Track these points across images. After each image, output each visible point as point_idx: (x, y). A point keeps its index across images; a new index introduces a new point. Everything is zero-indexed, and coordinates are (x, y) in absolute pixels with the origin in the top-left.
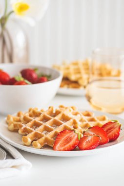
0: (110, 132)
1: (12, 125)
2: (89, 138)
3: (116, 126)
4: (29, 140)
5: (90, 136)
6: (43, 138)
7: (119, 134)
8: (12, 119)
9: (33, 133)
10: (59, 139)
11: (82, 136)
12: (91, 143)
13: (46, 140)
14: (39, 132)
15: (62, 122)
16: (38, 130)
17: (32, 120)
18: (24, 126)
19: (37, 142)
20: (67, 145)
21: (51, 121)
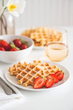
0: (59, 76)
1: (12, 73)
2: (50, 80)
3: (62, 73)
4: (22, 82)
5: (50, 79)
6: (28, 81)
7: (63, 77)
8: (11, 69)
9: (23, 78)
10: (36, 82)
11: (46, 79)
12: (51, 83)
13: (30, 82)
14: (26, 78)
15: (36, 72)
16: (25, 77)
17: (22, 71)
18: (19, 74)
19: (25, 83)
20: (40, 85)
21: (31, 71)
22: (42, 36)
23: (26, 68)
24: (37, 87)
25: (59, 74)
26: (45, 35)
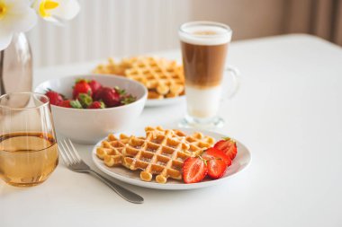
1: (112, 160)
4: (151, 176)
5: (212, 160)
6: (165, 171)
9: (149, 167)
10: (187, 168)
13: (168, 172)
14: (155, 164)
15: (173, 149)
18: (134, 160)
19: (162, 175)
20: (198, 175)
21: (160, 149)
22: (156, 75)
23: (145, 144)
24: (194, 179)
25: (225, 148)
26: (159, 71)
